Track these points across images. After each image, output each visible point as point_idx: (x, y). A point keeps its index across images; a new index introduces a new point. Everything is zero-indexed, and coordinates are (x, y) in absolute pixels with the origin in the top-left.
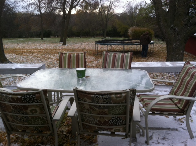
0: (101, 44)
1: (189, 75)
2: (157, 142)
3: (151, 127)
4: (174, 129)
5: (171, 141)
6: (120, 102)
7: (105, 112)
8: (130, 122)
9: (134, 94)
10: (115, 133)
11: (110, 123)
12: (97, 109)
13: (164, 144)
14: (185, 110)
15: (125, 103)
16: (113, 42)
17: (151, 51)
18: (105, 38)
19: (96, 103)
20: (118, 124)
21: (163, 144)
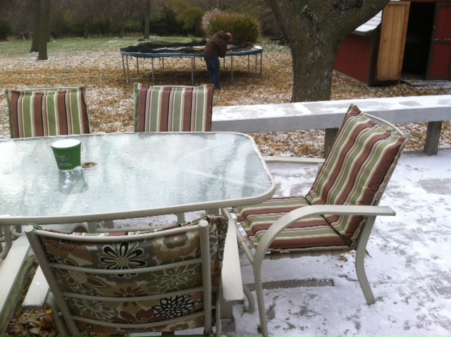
0: (137, 56)
1: (361, 145)
2: (286, 326)
3: (270, 279)
4: (325, 280)
5: (321, 317)
6: (183, 257)
7: (139, 288)
8: (214, 303)
9: (221, 228)
10: (173, 332)
11: (155, 314)
12: (113, 284)
13: (305, 329)
14: (354, 237)
15: (198, 256)
16: (166, 48)
17: (256, 68)
18: (148, 38)
19: (108, 268)
20: (182, 312)
21: (302, 329)
